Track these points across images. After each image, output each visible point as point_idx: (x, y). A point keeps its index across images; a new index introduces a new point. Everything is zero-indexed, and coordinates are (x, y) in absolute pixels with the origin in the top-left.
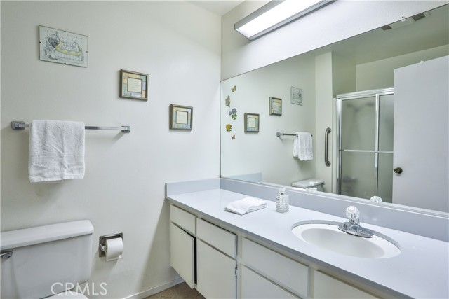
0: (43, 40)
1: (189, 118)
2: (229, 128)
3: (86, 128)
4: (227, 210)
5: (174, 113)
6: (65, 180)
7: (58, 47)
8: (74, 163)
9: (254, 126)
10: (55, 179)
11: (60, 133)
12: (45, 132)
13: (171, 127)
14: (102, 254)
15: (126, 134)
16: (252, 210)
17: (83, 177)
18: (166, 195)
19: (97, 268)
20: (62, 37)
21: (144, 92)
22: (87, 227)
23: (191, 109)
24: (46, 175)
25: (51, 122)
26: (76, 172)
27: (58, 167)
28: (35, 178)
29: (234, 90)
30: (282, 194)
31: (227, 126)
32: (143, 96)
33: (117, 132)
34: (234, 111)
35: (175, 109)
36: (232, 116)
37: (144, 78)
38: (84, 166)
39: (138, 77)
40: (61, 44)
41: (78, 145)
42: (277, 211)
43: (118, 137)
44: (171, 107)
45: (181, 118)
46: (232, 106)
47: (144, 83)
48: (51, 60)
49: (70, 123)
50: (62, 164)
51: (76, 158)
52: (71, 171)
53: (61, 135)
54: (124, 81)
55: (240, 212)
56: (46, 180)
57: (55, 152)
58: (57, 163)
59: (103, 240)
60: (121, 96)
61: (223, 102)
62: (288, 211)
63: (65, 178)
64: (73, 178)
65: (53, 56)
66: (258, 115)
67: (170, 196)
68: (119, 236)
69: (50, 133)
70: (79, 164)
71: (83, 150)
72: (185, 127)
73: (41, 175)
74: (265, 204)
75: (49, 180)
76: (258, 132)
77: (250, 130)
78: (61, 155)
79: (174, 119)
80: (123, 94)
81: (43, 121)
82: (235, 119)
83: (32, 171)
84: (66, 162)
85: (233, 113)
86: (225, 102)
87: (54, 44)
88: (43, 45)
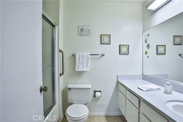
0: (79, 30)
1: (128, 49)
2: (146, 53)
3: (90, 55)
4: (139, 88)
5: (121, 48)
6: (84, 71)
7: (83, 31)
8: (86, 66)
9: (163, 51)
10: (81, 70)
11: (83, 56)
12: (79, 56)
13: (120, 54)
14: (95, 96)
15: (103, 57)
16: (150, 90)
17: (89, 70)
18: (117, 79)
19: (93, 101)
20: (84, 28)
21: (109, 41)
22: (89, 86)
23: (128, 46)
24: (79, 69)
25: (81, 53)
26: (87, 69)
27: (82, 67)
28: (77, 70)
29: (148, 35)
30: (168, 85)
31: (146, 52)
32: (109, 43)
33: (101, 56)
34: (148, 45)
35: (121, 46)
36: (148, 47)
37: (109, 36)
38: (89, 67)
39: (107, 36)
40: (84, 30)
41: (88, 60)
42: (165, 93)
43: (100, 58)
44: (120, 46)
45: (124, 50)
46: (148, 43)
47: (109, 38)
48: (81, 35)
49: (86, 53)
50: (83, 66)
51: (87, 64)
52: (86, 68)
53: (83, 57)
54: (102, 38)
55: (144, 90)
56: (79, 70)
57: (82, 62)
58: (82, 66)
59: (95, 92)
60: (101, 44)
61: (144, 41)
62: (172, 94)
63: (84, 70)
64: (86, 70)
65: (82, 34)
66: (165, 46)
67: (119, 80)
68: (100, 91)
69: (80, 57)
70: (88, 66)
71: (89, 62)
72: (126, 53)
73: (78, 69)
74: (159, 89)
75: (80, 70)
76: (165, 54)
77: (160, 53)
78: (83, 63)
79: (121, 50)
80: (102, 43)
81: (79, 53)
82: (149, 49)
83: (76, 68)
84: (84, 66)
85: (148, 46)
86: (145, 41)
87: (82, 30)
88: (79, 31)
